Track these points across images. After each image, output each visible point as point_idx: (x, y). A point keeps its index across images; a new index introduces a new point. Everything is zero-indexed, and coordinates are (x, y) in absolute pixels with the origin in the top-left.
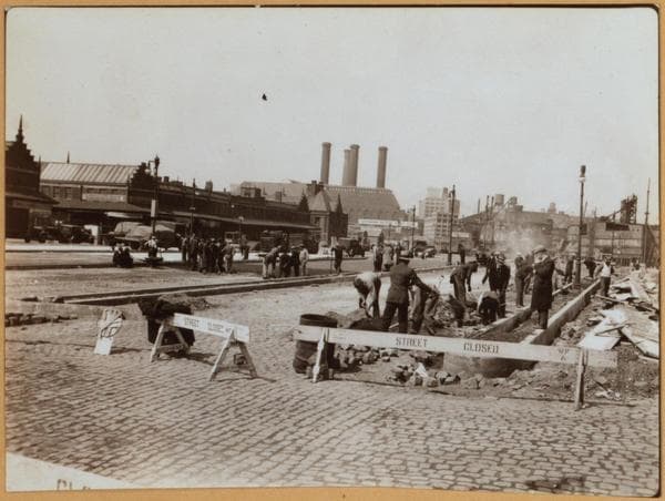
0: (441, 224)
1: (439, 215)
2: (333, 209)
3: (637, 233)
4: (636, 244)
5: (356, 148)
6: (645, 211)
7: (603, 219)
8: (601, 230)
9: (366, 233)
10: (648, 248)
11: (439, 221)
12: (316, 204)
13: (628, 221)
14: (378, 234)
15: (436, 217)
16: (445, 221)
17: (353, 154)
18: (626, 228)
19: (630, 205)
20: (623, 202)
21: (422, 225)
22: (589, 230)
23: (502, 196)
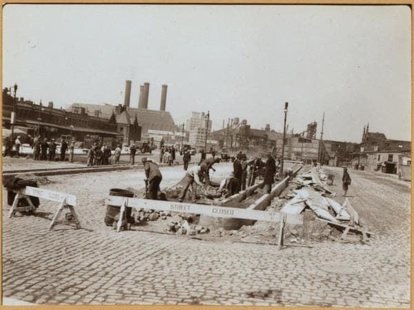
0: (200, 135)
1: (199, 129)
2: (132, 123)
3: (316, 145)
4: (316, 151)
5: (147, 85)
6: (321, 131)
7: (297, 135)
8: (296, 141)
10: (322, 154)
11: (199, 133)
12: (121, 119)
13: (311, 137)
15: (197, 131)
16: (202, 133)
17: (146, 89)
18: (310, 141)
19: (312, 128)
20: (309, 125)
21: (188, 135)
22: (288, 142)
23: (238, 119)
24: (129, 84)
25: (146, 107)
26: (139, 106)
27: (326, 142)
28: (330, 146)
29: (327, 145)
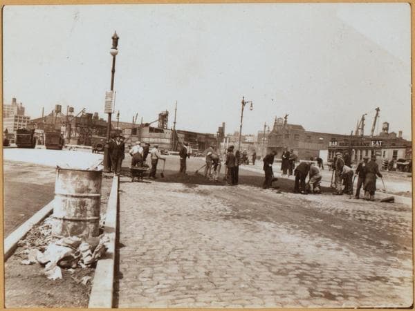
0: (17, 123)
3: (168, 134)
4: (168, 141)
6: (174, 121)
7: (147, 125)
8: (146, 132)
10: (175, 145)
11: (16, 120)
13: (163, 127)
15: (13, 118)
18: (161, 131)
19: (164, 117)
20: (160, 115)
22: (138, 131)
27: (179, 131)
28: (183, 136)
29: (180, 136)
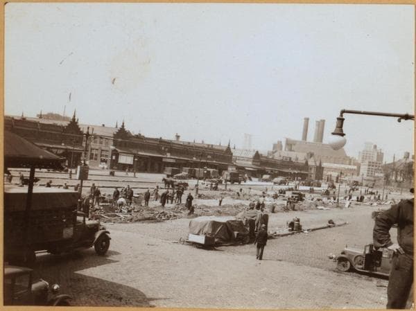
1: (370, 162)
2: (318, 164)
5: (323, 121)
9: (331, 176)
12: (311, 162)
14: (336, 176)
16: (373, 166)
17: (321, 124)
21: (359, 168)
23: (408, 154)
24: (307, 120)
25: (321, 141)
26: (314, 140)
